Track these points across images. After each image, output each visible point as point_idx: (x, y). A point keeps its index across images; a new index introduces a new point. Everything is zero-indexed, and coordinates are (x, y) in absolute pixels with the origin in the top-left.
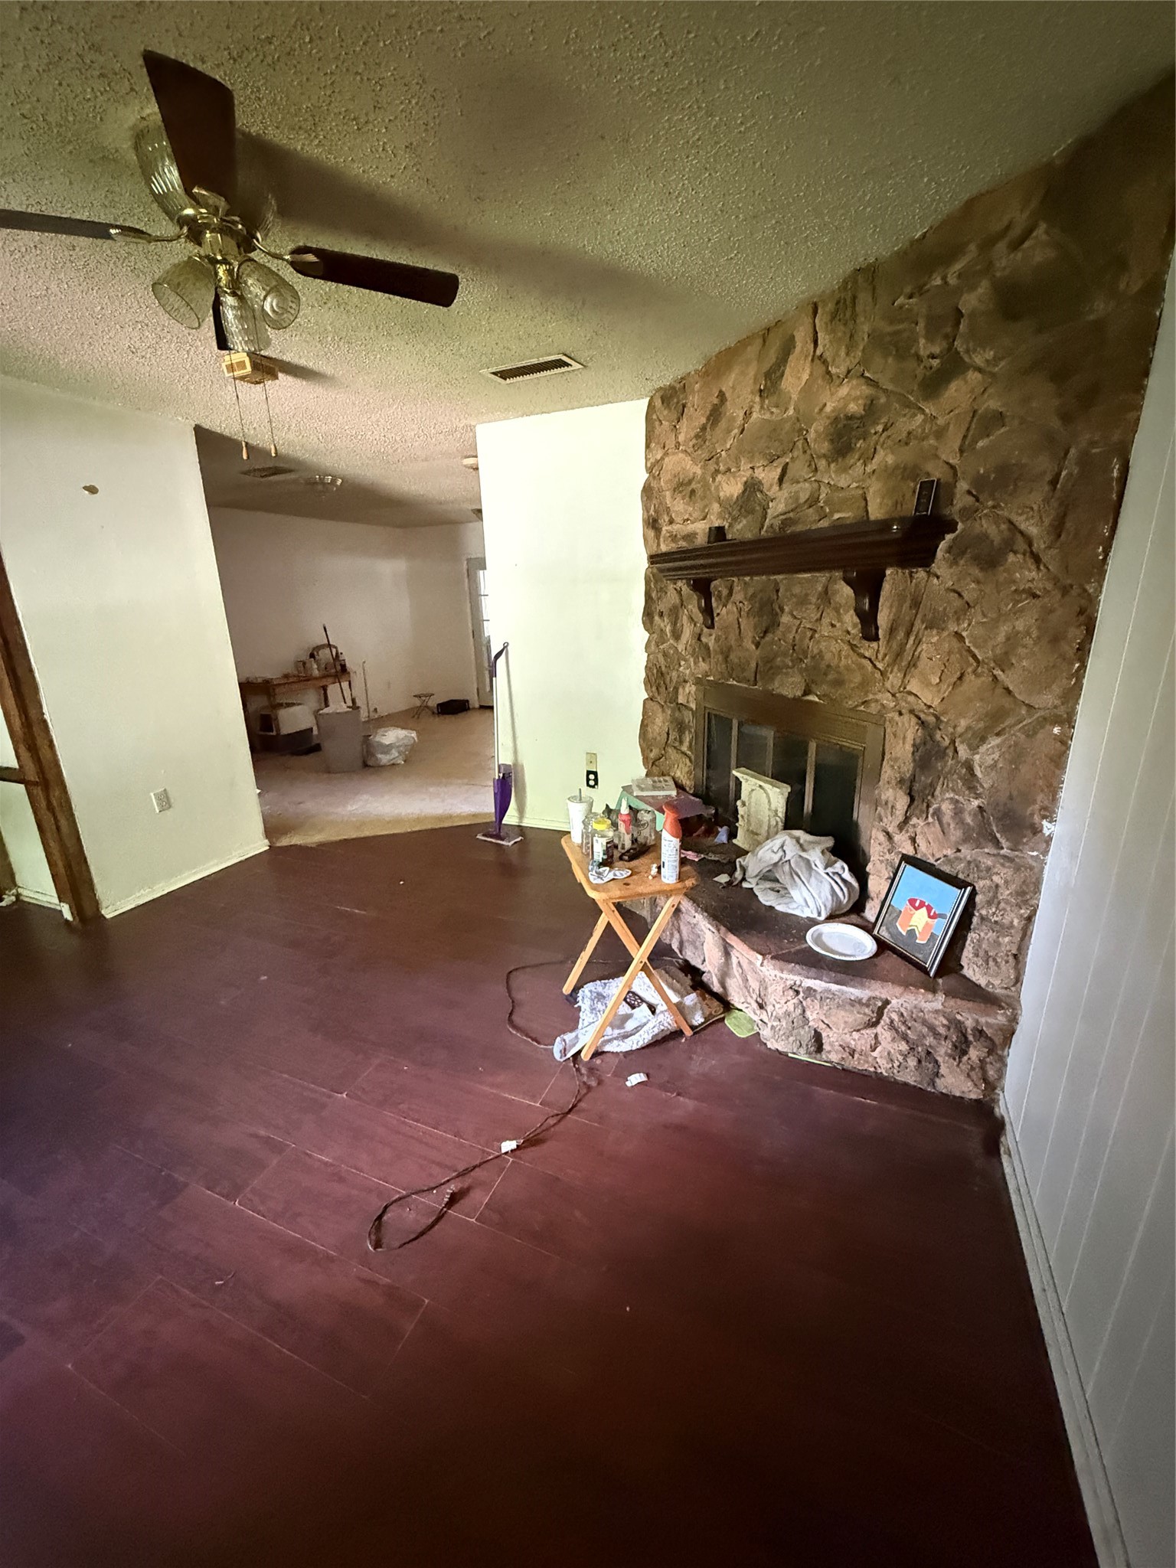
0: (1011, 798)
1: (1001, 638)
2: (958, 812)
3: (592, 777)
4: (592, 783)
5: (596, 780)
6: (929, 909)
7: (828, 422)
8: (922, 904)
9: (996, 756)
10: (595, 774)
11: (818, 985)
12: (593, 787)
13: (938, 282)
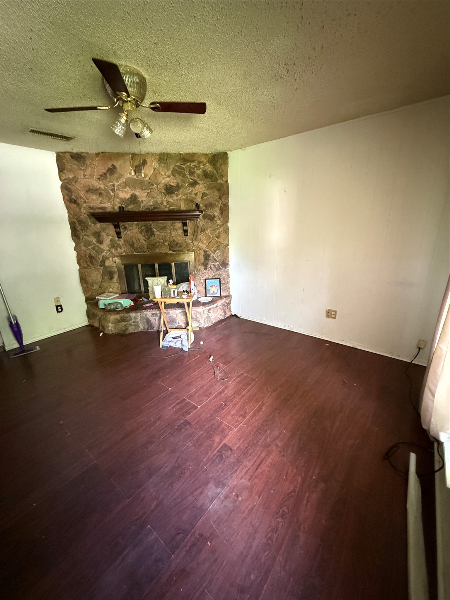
0: (223, 260)
1: (217, 233)
2: (214, 266)
3: (59, 308)
4: (60, 310)
5: (62, 309)
6: (215, 286)
7: (164, 185)
8: (213, 286)
9: (220, 253)
10: (61, 306)
11: (210, 307)
12: (61, 312)
13: (189, 165)
